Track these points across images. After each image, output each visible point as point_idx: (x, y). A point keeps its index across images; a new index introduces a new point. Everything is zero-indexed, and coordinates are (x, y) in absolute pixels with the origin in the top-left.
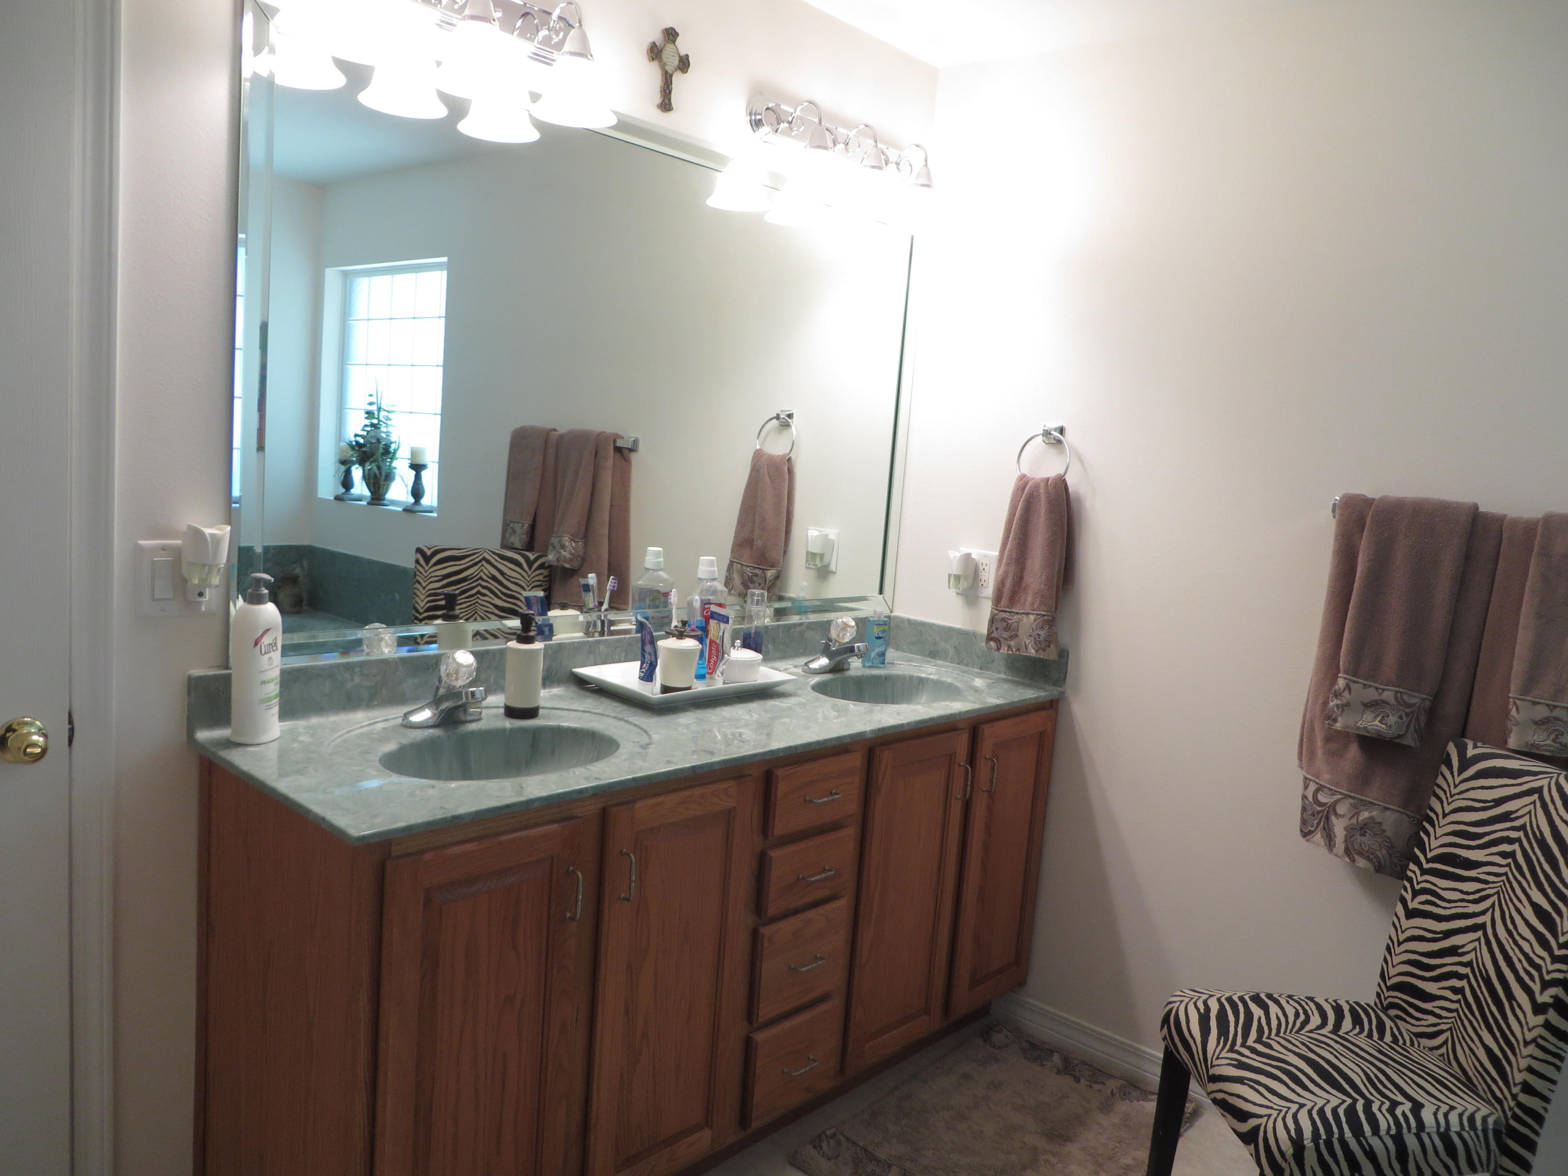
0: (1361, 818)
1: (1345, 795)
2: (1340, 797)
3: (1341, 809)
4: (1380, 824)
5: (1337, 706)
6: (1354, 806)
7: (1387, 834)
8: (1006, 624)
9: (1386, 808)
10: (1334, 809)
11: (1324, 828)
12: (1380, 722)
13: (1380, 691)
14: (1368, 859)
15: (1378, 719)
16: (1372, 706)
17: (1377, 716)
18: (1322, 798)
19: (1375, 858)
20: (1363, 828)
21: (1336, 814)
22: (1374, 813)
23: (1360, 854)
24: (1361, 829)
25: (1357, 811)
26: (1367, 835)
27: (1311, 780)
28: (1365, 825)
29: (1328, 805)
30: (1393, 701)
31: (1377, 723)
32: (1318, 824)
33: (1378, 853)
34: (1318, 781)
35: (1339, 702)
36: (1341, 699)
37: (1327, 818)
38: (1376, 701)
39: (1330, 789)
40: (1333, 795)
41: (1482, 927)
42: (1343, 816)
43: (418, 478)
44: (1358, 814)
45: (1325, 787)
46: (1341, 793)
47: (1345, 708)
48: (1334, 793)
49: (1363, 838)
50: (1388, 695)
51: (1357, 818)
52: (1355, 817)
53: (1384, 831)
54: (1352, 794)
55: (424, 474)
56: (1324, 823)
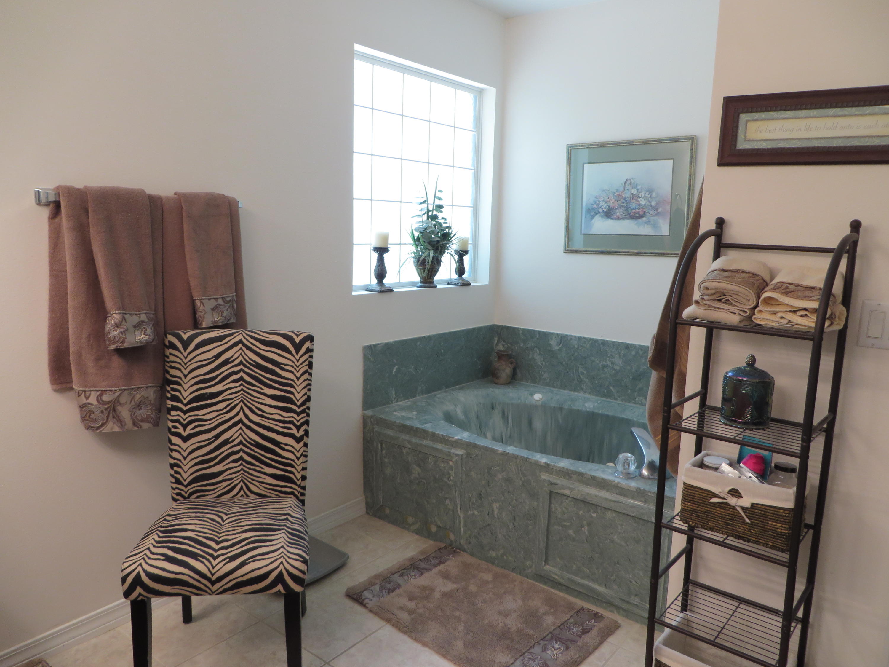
0: (136, 400)
1: (123, 390)
2: (120, 392)
3: (123, 400)
4: (147, 398)
6: (130, 395)
7: (152, 402)
9: (147, 387)
10: (119, 402)
11: (114, 417)
12: (144, 334)
13: (138, 315)
14: (148, 422)
16: (138, 326)
17: (141, 332)
18: (105, 398)
19: (151, 419)
20: (139, 406)
21: (120, 404)
22: (143, 393)
23: (143, 421)
25: (132, 396)
26: (143, 408)
27: (91, 391)
28: (140, 402)
29: (113, 401)
30: (146, 320)
31: (143, 336)
32: (108, 417)
33: (152, 415)
34: (98, 389)
35: (122, 330)
36: (122, 328)
37: (114, 410)
38: (139, 322)
39: (111, 391)
40: (115, 393)
41: (240, 421)
42: (126, 403)
44: (133, 398)
45: (107, 391)
46: (119, 390)
48: (114, 392)
49: (141, 411)
50: (143, 317)
51: (134, 400)
53: (150, 401)
54: (126, 388)
56: (112, 414)
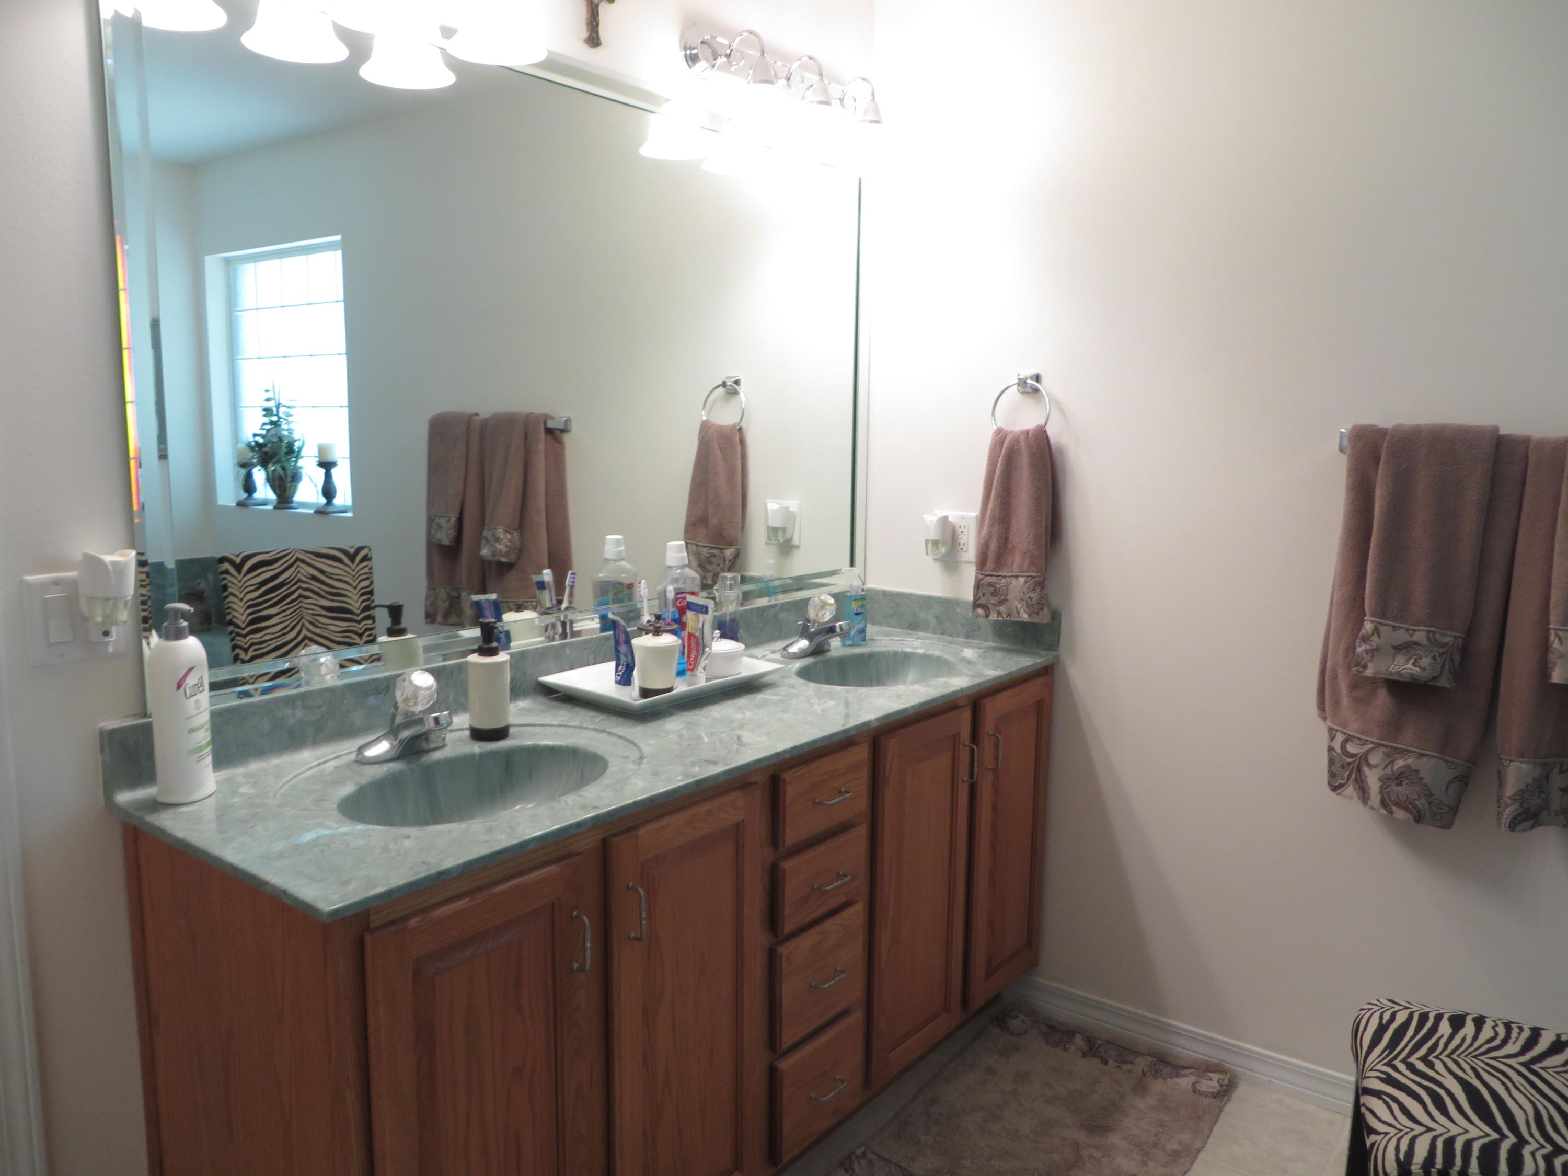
0: (1396, 767)
1: (1378, 744)
2: (1371, 746)
3: (1374, 759)
4: (1417, 771)
5: (1367, 652)
6: (1387, 755)
7: (1424, 781)
8: (993, 588)
9: (1423, 755)
10: (1366, 760)
11: (1356, 780)
12: (1414, 664)
13: (1411, 632)
14: (1406, 809)
15: (1412, 661)
16: (1404, 648)
17: (1410, 658)
18: (1351, 748)
19: (1414, 807)
20: (1398, 778)
21: (1368, 765)
22: (1410, 761)
23: (1397, 804)
24: (1397, 778)
25: (1392, 759)
26: (1404, 784)
27: (1337, 731)
28: (1401, 774)
29: (1359, 756)
30: (1425, 642)
31: (1410, 666)
32: (1349, 776)
33: (1417, 803)
34: (1345, 731)
35: (1368, 647)
36: (1369, 644)
37: (1359, 770)
38: (1407, 643)
39: (1360, 739)
40: (1363, 744)
42: (1376, 766)
43: (328, 476)
44: (1392, 762)
45: (1355, 737)
46: (1372, 743)
47: (1375, 653)
48: (1364, 742)
49: (1399, 788)
50: (1420, 636)
51: (1392, 767)
52: (1390, 766)
53: (1422, 779)
54: (1385, 743)
55: (334, 471)
56: (1356, 775)
